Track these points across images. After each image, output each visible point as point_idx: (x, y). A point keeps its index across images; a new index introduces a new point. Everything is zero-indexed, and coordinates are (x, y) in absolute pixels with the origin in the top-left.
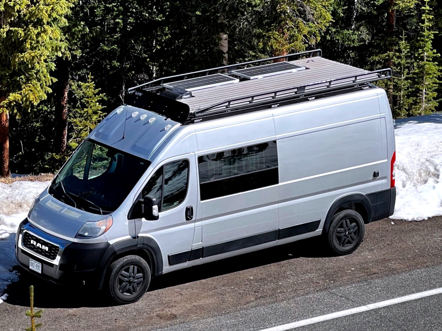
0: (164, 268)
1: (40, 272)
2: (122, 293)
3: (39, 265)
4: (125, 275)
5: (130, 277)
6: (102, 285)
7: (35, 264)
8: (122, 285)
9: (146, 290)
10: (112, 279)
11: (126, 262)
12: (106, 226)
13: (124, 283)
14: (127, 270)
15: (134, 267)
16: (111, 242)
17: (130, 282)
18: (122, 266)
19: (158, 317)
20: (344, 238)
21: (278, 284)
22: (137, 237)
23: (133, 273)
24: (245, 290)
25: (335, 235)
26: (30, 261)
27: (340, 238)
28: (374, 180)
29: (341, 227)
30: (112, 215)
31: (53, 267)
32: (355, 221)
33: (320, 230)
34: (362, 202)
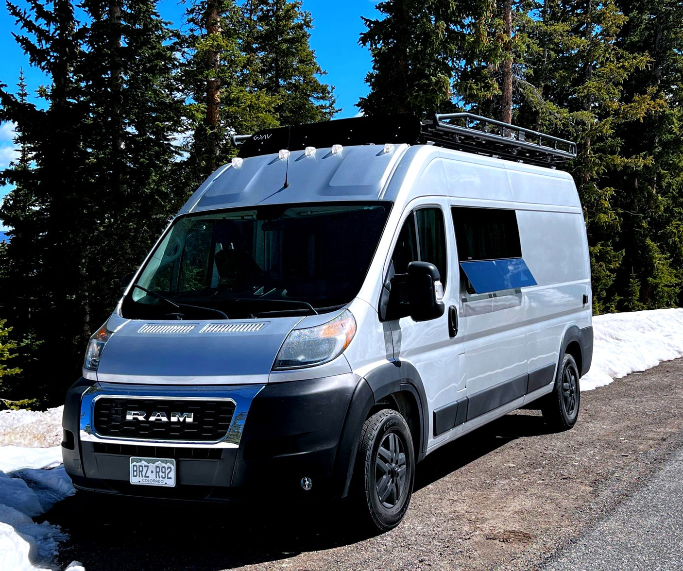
0: (429, 441)
1: (171, 483)
2: (382, 502)
3: (167, 465)
4: (386, 457)
5: (392, 461)
7: (152, 466)
8: (382, 483)
10: (368, 465)
11: (385, 423)
12: (346, 334)
13: (385, 477)
14: (386, 444)
15: (395, 437)
17: (393, 474)
18: (381, 433)
19: (497, 542)
20: (570, 399)
21: (573, 465)
22: (398, 364)
23: (395, 452)
24: (543, 480)
25: (563, 393)
26: (131, 465)
27: (566, 399)
28: (583, 308)
29: (566, 381)
30: (349, 308)
31: (220, 458)
32: (574, 373)
33: (553, 383)
34: (580, 340)
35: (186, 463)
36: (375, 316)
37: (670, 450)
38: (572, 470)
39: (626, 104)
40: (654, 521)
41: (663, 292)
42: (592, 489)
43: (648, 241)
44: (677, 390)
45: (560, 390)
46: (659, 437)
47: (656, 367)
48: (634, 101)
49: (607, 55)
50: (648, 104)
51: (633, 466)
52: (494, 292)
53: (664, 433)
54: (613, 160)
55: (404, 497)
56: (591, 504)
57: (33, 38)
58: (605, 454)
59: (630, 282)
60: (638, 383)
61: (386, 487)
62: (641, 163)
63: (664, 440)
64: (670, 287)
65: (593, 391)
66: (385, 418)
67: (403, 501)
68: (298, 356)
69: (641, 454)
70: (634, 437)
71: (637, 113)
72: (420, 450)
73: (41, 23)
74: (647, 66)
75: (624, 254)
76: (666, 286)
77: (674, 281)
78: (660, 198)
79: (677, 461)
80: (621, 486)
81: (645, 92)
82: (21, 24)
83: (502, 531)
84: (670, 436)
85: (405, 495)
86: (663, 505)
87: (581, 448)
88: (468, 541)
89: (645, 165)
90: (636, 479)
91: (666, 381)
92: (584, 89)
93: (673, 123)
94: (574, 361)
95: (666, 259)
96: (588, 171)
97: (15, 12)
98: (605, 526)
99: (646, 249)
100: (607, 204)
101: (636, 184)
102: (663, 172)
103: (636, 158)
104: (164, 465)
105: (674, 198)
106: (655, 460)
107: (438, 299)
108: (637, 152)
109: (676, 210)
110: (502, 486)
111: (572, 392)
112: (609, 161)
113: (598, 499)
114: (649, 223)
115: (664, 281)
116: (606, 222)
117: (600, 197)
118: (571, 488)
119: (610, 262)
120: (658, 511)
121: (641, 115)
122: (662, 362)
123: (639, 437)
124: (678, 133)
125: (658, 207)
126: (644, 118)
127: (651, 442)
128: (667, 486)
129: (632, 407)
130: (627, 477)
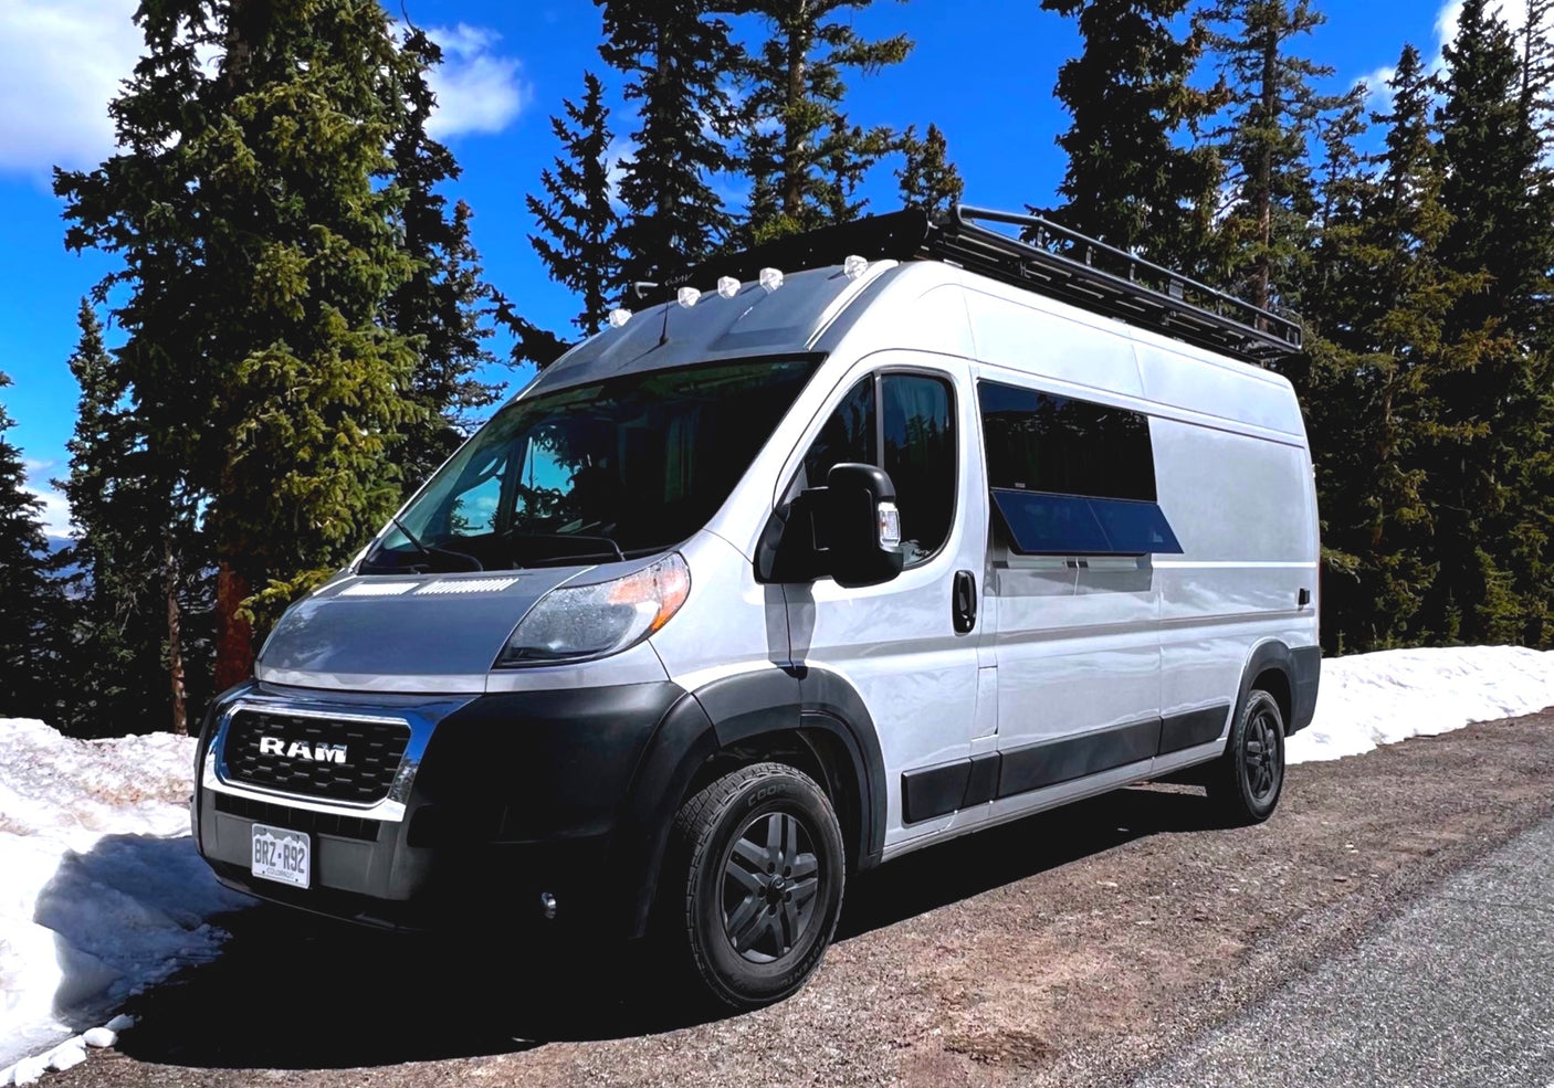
0: (889, 832)
1: (302, 880)
2: (741, 950)
3: (299, 845)
4: (754, 861)
5: (772, 868)
6: (646, 909)
7: (280, 843)
8: (740, 911)
9: (831, 938)
10: (696, 876)
11: (754, 790)
12: (660, 599)
13: (747, 901)
14: (758, 835)
15: (785, 820)
16: (690, 681)
17: (772, 895)
18: (741, 811)
19: (964, 1058)
20: (1261, 769)
21: (1228, 894)
22: (799, 672)
23: (784, 848)
24: (1153, 919)
25: (1245, 759)
26: (254, 839)
27: (1252, 770)
28: (1299, 614)
29: (1254, 738)
30: (681, 551)
31: (374, 840)
32: (1272, 724)
33: (1223, 739)
34: (1288, 668)
35: (331, 843)
36: (744, 569)
37: (1435, 874)
38: (1221, 902)
39: (1450, 345)
40: (1337, 1040)
41: (1498, 627)
42: (1242, 946)
43: (1479, 551)
44: (1484, 768)
45: (1240, 752)
46: (1423, 848)
47: (1460, 730)
48: (1462, 341)
49: (1421, 274)
50: (1484, 345)
51: (1348, 902)
52: (1083, 558)
53: (1436, 841)
54: (1426, 429)
55: (808, 943)
56: (1223, 982)
57: (556, 244)
58: (1302, 875)
59: (1446, 610)
60: (1419, 754)
61: (754, 919)
62: (1470, 433)
63: (1430, 853)
64: (1509, 619)
65: (1335, 762)
66: (755, 780)
67: (803, 949)
68: (552, 639)
69: (1374, 879)
70: (1374, 846)
71: (1465, 360)
72: (863, 848)
73: (569, 222)
74: (1484, 288)
75: (1439, 569)
76: (1503, 618)
77: (1517, 610)
78: (1499, 487)
79: (1439, 898)
80: (1302, 946)
81: (1481, 327)
82: (543, 224)
83: (992, 1031)
84: (1445, 848)
85: (811, 937)
86: (1374, 999)
87: (1260, 859)
88: (903, 1049)
89: (1476, 435)
90: (1342, 932)
91: (1470, 751)
92: (1382, 323)
93: (1525, 376)
94: (1274, 703)
95: (1505, 578)
96: (1385, 446)
97: (536, 206)
98: (1219, 1044)
99: (1477, 562)
100: (1413, 494)
101: (1463, 467)
102: (1506, 448)
103: (1462, 425)
104: (294, 844)
105: (1523, 490)
106: (1398, 893)
107: (885, 540)
108: (1465, 419)
109: (1526, 508)
110: (1063, 926)
111: (1266, 758)
112: (1419, 430)
113: (1243, 971)
114: (1481, 525)
115: (1500, 611)
116: (1410, 521)
117: (1403, 483)
118: (1200, 940)
119: (1415, 580)
120: (1357, 1017)
121: (1473, 363)
122: (1473, 723)
123: (1383, 845)
124: (1532, 391)
125: (1496, 501)
126: (1477, 366)
127: (1404, 857)
128: (1400, 954)
129: (1391, 792)
130: (1326, 926)
